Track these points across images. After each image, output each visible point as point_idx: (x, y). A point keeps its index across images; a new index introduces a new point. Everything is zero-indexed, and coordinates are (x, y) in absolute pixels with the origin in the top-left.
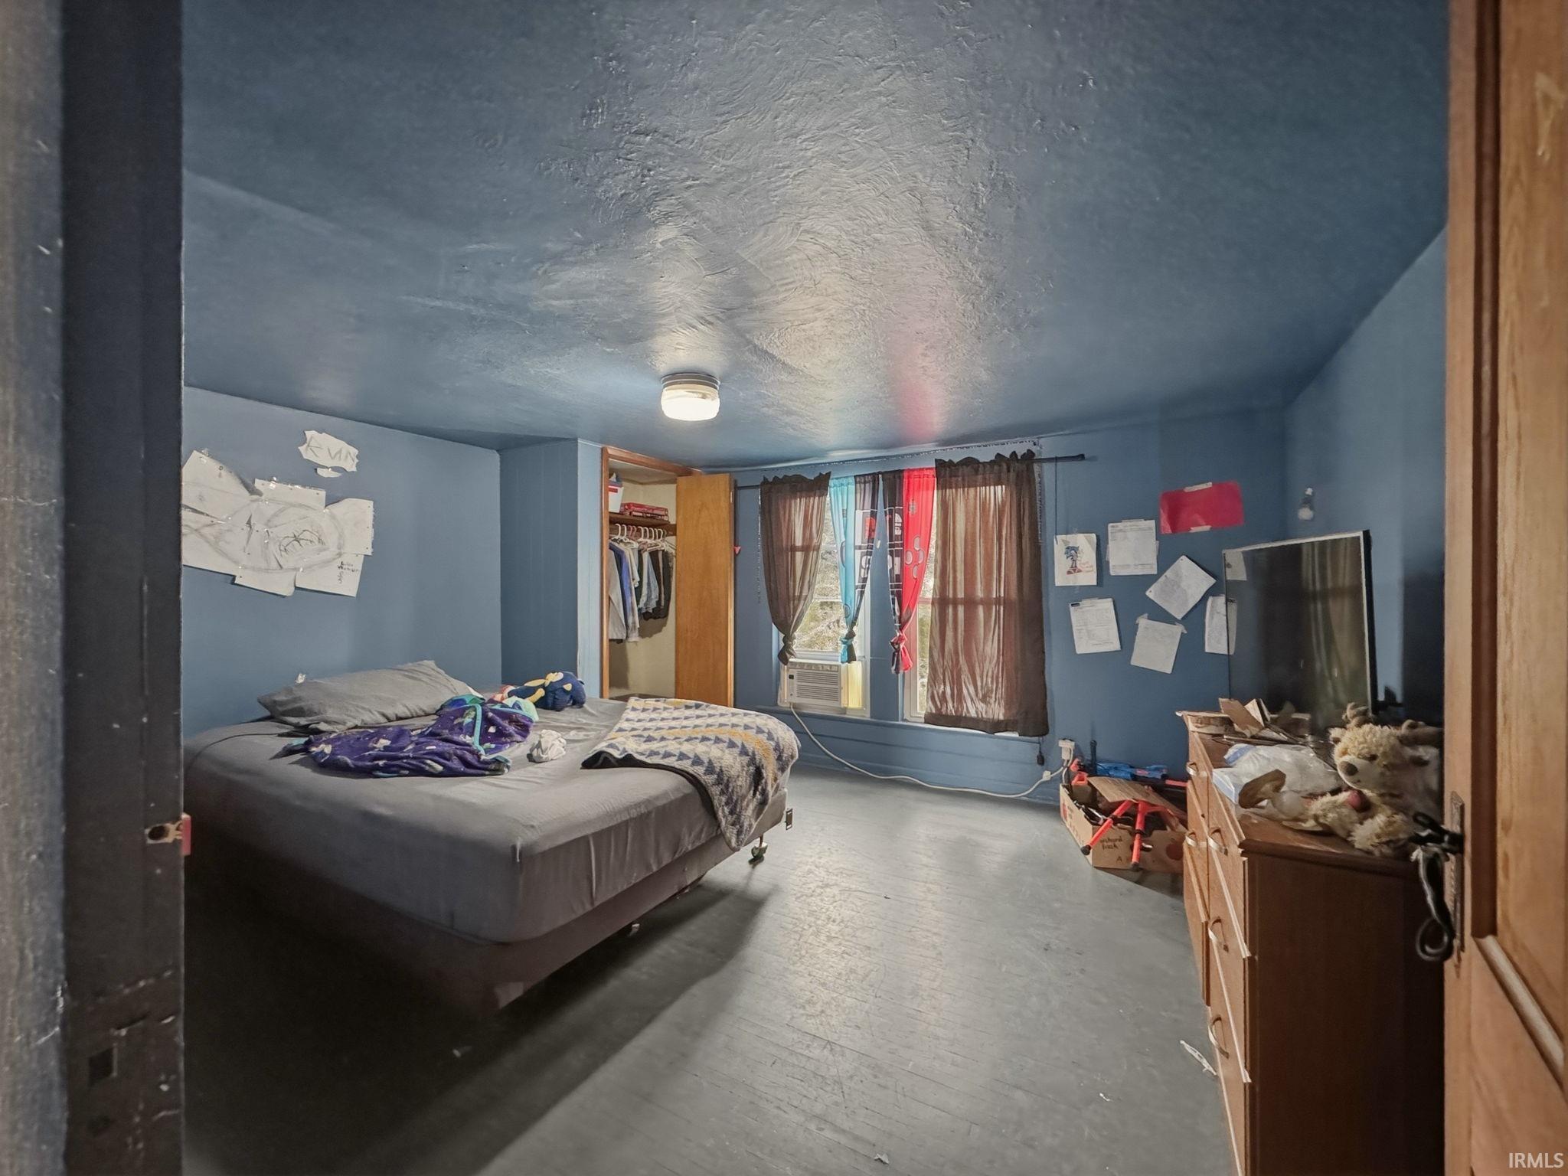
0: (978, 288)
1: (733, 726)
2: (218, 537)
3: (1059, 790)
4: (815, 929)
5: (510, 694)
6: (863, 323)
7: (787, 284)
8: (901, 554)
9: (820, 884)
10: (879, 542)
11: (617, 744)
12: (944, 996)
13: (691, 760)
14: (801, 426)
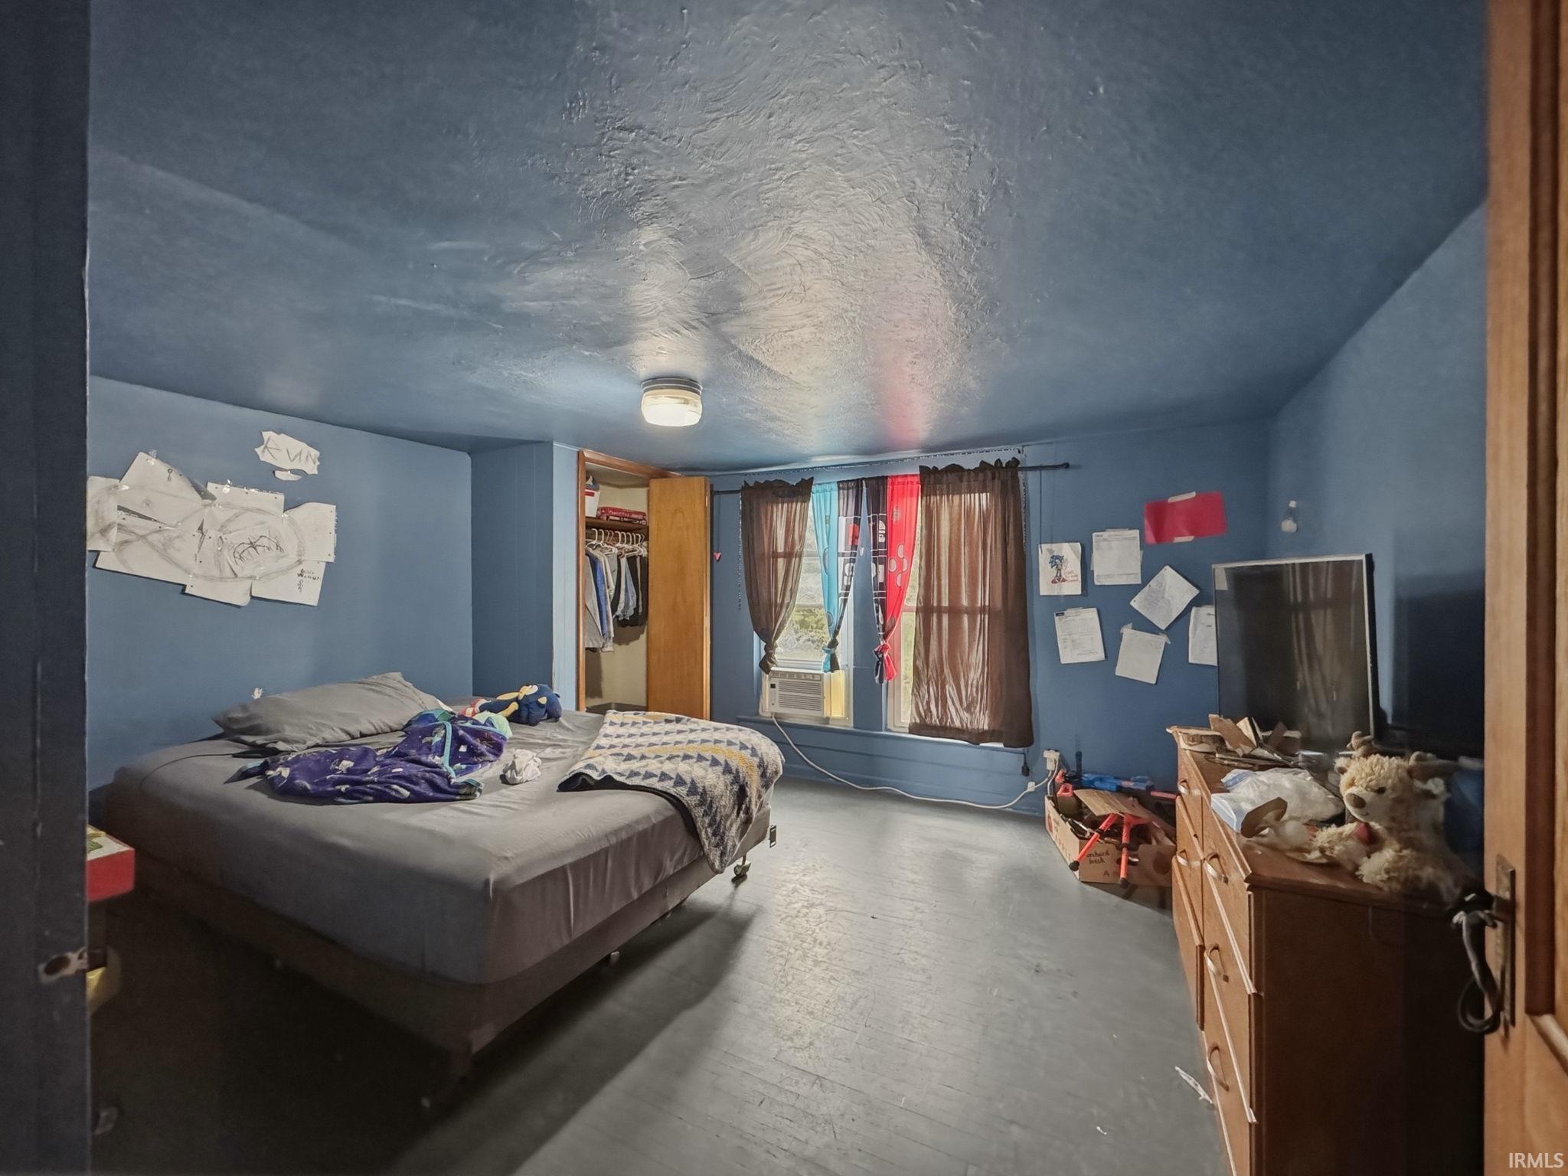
0: (971, 297)
1: (716, 742)
2: (168, 544)
3: (1044, 800)
4: (801, 952)
5: (482, 709)
6: (853, 331)
7: (776, 289)
8: (884, 562)
9: (806, 904)
10: (863, 549)
11: (595, 764)
12: (935, 1024)
13: (673, 780)
14: (785, 431)
